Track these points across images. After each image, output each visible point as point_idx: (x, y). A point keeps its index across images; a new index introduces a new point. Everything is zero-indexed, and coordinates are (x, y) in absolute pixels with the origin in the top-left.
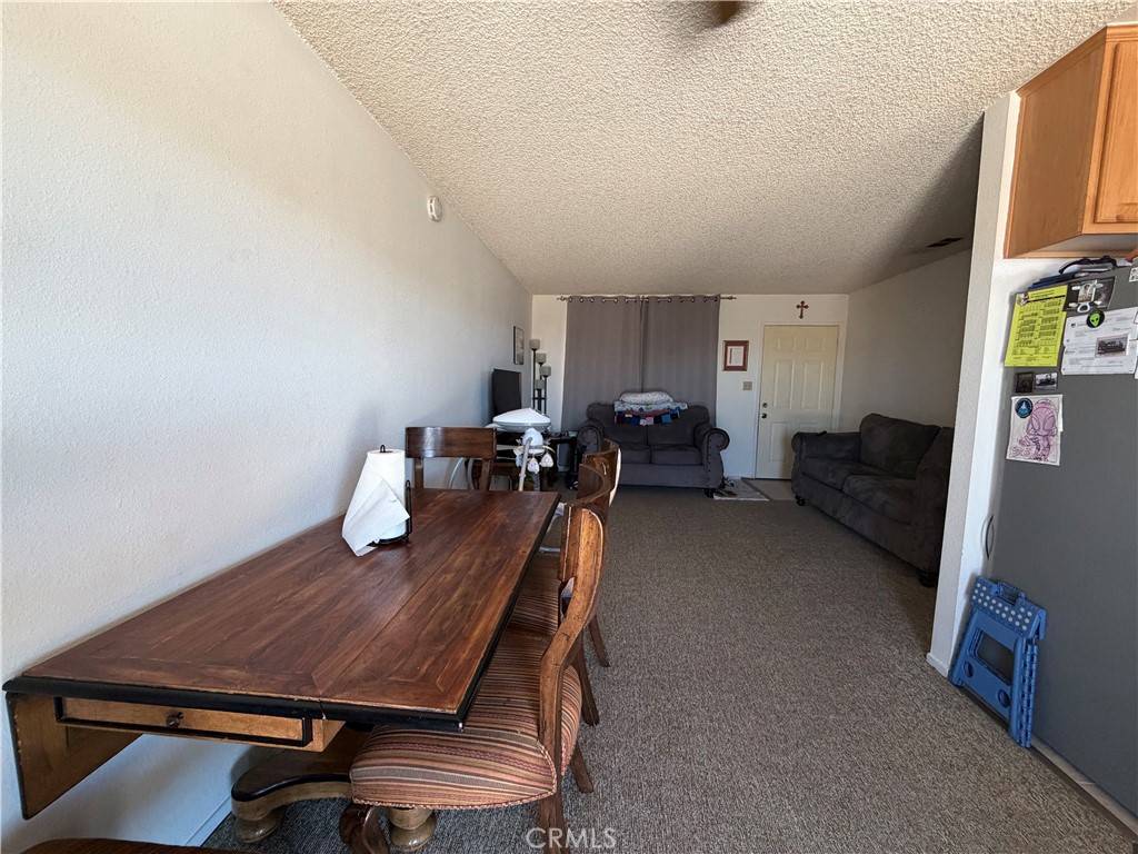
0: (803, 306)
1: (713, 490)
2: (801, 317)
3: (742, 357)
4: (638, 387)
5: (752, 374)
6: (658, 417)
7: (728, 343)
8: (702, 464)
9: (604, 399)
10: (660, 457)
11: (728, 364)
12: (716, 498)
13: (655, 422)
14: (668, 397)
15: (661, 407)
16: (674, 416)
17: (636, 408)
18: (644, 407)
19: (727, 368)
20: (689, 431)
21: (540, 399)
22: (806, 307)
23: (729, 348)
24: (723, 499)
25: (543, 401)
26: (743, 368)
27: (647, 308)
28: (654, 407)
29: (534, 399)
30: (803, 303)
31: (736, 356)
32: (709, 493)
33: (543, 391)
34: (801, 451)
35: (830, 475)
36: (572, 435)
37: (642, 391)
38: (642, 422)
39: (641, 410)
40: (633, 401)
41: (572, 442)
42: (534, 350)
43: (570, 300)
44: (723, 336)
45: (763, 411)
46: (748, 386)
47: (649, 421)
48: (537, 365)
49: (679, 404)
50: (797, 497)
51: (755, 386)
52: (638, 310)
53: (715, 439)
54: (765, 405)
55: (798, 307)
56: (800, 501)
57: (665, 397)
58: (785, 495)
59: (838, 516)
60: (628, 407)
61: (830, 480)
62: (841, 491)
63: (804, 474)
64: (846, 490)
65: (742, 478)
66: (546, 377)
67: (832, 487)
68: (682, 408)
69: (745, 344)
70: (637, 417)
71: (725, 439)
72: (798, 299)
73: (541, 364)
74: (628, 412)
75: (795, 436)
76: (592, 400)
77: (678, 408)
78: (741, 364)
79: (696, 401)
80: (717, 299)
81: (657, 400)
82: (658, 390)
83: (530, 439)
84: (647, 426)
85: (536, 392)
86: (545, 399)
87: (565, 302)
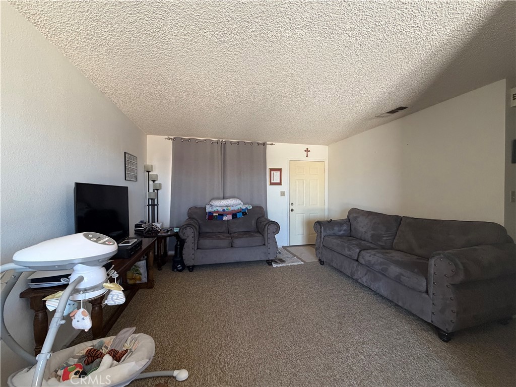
0: (307, 151)
1: (272, 261)
2: (307, 156)
3: (279, 177)
4: (221, 196)
5: (284, 187)
6: (234, 215)
7: (272, 170)
8: (264, 245)
9: (199, 204)
10: (237, 242)
11: (272, 182)
12: (274, 265)
13: (233, 217)
14: (240, 201)
15: (236, 208)
16: (244, 213)
17: (220, 209)
18: (225, 208)
19: (272, 184)
20: (254, 222)
21: (153, 205)
22: (309, 151)
23: (272, 172)
24: (279, 266)
25: (156, 207)
26: (280, 184)
27: (225, 148)
28: (232, 208)
29: (149, 205)
30: (307, 149)
31: (276, 177)
32: (269, 263)
33: (156, 200)
34: (321, 232)
35: (346, 249)
36: (176, 230)
37: (224, 198)
38: (225, 218)
39: (224, 210)
40: (218, 205)
41: (177, 234)
42: (148, 172)
43: (174, 140)
44: (269, 165)
45: (292, 207)
46: (283, 194)
47: (229, 217)
48: (151, 183)
49: (247, 206)
50: (320, 260)
51: (286, 194)
52: (219, 148)
53: (272, 228)
54: (292, 204)
55: (305, 151)
56: (322, 262)
57: (238, 201)
58: (310, 257)
59: (355, 277)
60: (215, 209)
61: (347, 252)
62: (357, 260)
63: (324, 246)
64: (361, 260)
65: (283, 247)
66: (157, 190)
67: (349, 257)
68: (249, 208)
69: (280, 170)
70: (221, 215)
71: (276, 227)
72: (305, 147)
73: (154, 181)
74: (215, 212)
75: (316, 223)
76: (191, 205)
77: (247, 208)
78: (279, 182)
79: (256, 203)
80: (264, 144)
81: (234, 204)
82: (233, 197)
83: (81, 279)
84: (228, 220)
85: (150, 201)
86: (157, 205)
87: (171, 141)
